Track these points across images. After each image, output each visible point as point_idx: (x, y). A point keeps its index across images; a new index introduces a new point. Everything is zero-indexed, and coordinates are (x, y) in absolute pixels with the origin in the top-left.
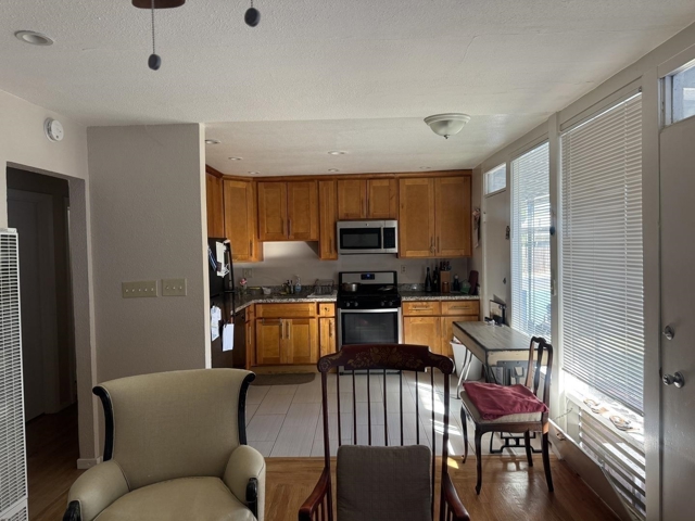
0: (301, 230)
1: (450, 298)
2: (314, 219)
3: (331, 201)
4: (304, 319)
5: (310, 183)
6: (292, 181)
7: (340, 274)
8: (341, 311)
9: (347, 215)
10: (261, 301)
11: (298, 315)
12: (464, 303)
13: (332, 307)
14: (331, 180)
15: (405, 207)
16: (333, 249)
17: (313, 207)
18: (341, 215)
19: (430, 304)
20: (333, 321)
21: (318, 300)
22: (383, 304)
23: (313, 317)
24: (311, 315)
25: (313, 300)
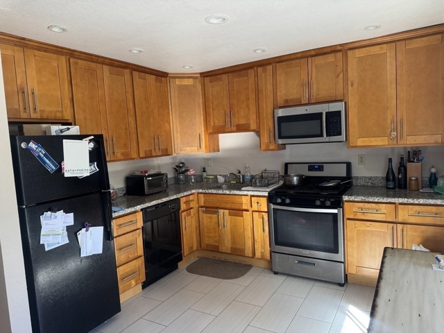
0: (242, 122)
1: (411, 201)
2: (253, 109)
3: (270, 87)
4: (238, 211)
5: (250, 71)
6: (234, 71)
7: (286, 165)
8: (272, 206)
9: (287, 101)
10: (201, 191)
11: (233, 207)
12: (434, 209)
13: (264, 202)
14: (270, 64)
15: (355, 86)
16: (272, 139)
17: (253, 96)
18: (280, 101)
19: (382, 207)
20: (266, 216)
21: (250, 193)
22: (318, 203)
23: (247, 211)
24: (244, 207)
25: (245, 193)
